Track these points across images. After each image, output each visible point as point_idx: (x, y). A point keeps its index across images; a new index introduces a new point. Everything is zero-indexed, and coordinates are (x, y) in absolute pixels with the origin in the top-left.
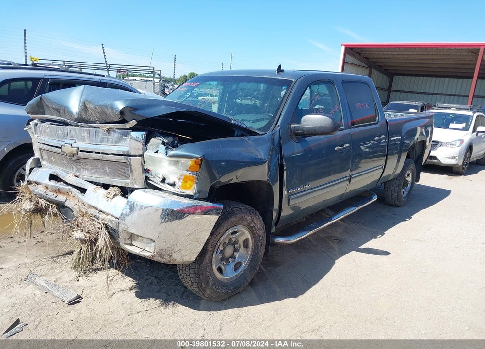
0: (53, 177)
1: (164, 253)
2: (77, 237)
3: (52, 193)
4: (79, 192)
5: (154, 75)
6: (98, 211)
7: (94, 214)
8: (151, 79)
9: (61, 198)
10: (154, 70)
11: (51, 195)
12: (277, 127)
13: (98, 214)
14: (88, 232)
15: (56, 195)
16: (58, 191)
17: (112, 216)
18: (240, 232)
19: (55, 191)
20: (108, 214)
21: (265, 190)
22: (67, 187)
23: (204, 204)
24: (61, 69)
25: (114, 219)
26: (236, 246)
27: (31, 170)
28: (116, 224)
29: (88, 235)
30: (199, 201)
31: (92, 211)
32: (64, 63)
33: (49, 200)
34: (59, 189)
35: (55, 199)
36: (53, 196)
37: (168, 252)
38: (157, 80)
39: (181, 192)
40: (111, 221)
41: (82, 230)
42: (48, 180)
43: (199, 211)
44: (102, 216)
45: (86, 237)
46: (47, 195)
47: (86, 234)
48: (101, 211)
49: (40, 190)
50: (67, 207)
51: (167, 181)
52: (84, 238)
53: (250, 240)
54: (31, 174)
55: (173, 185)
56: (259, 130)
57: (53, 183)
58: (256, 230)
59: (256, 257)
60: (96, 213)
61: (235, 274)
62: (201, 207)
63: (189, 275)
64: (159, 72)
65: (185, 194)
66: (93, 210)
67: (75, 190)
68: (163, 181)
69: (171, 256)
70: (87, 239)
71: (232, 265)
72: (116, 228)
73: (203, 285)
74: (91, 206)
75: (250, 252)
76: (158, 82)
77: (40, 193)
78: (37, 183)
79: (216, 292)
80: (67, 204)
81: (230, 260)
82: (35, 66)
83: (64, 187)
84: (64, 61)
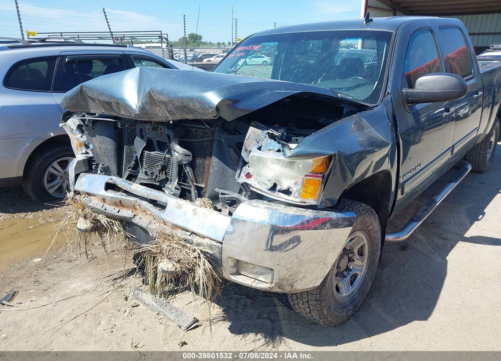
0: (109, 186)
1: (284, 283)
2: (165, 269)
3: (112, 207)
4: (152, 205)
5: (162, 40)
6: (189, 233)
7: (183, 237)
8: (159, 45)
9: (126, 213)
10: (161, 34)
11: (112, 210)
12: (386, 94)
13: (190, 238)
14: (179, 261)
15: (117, 209)
16: (120, 204)
17: (210, 239)
18: (356, 239)
19: (115, 204)
20: (204, 237)
21: (381, 180)
22: (132, 199)
23: (334, 215)
24: (77, 43)
25: (214, 243)
26: (350, 255)
27: (77, 176)
28: (217, 250)
29: (178, 266)
30: (326, 212)
31: (180, 233)
32: (62, 35)
33: (110, 216)
34: (120, 202)
35: (118, 214)
36: (114, 211)
37: (289, 282)
38: (164, 46)
39: (301, 202)
40: (211, 247)
41: (170, 259)
42: (104, 191)
43: (328, 225)
44: (196, 239)
45: (176, 269)
46: (106, 210)
47: (175, 264)
48: (193, 233)
49: (95, 203)
50: (137, 225)
51: (278, 188)
52: (173, 269)
53: (367, 246)
54: (77, 182)
55: (287, 192)
56: (366, 100)
57: (110, 194)
58: (373, 232)
59: (373, 266)
60: (186, 235)
61: (352, 289)
62: (330, 220)
63: (308, 302)
64: (166, 36)
65: (307, 204)
66: (180, 231)
67: (144, 203)
68: (274, 188)
69: (292, 286)
70: (178, 270)
71: (348, 279)
72: (218, 255)
73: (325, 312)
74: (175, 227)
75: (366, 261)
76: (165, 47)
77: (96, 206)
78: (89, 194)
79: (338, 316)
80: (136, 221)
81: (345, 273)
82: (43, 42)
83: (128, 198)
84: (61, 33)
